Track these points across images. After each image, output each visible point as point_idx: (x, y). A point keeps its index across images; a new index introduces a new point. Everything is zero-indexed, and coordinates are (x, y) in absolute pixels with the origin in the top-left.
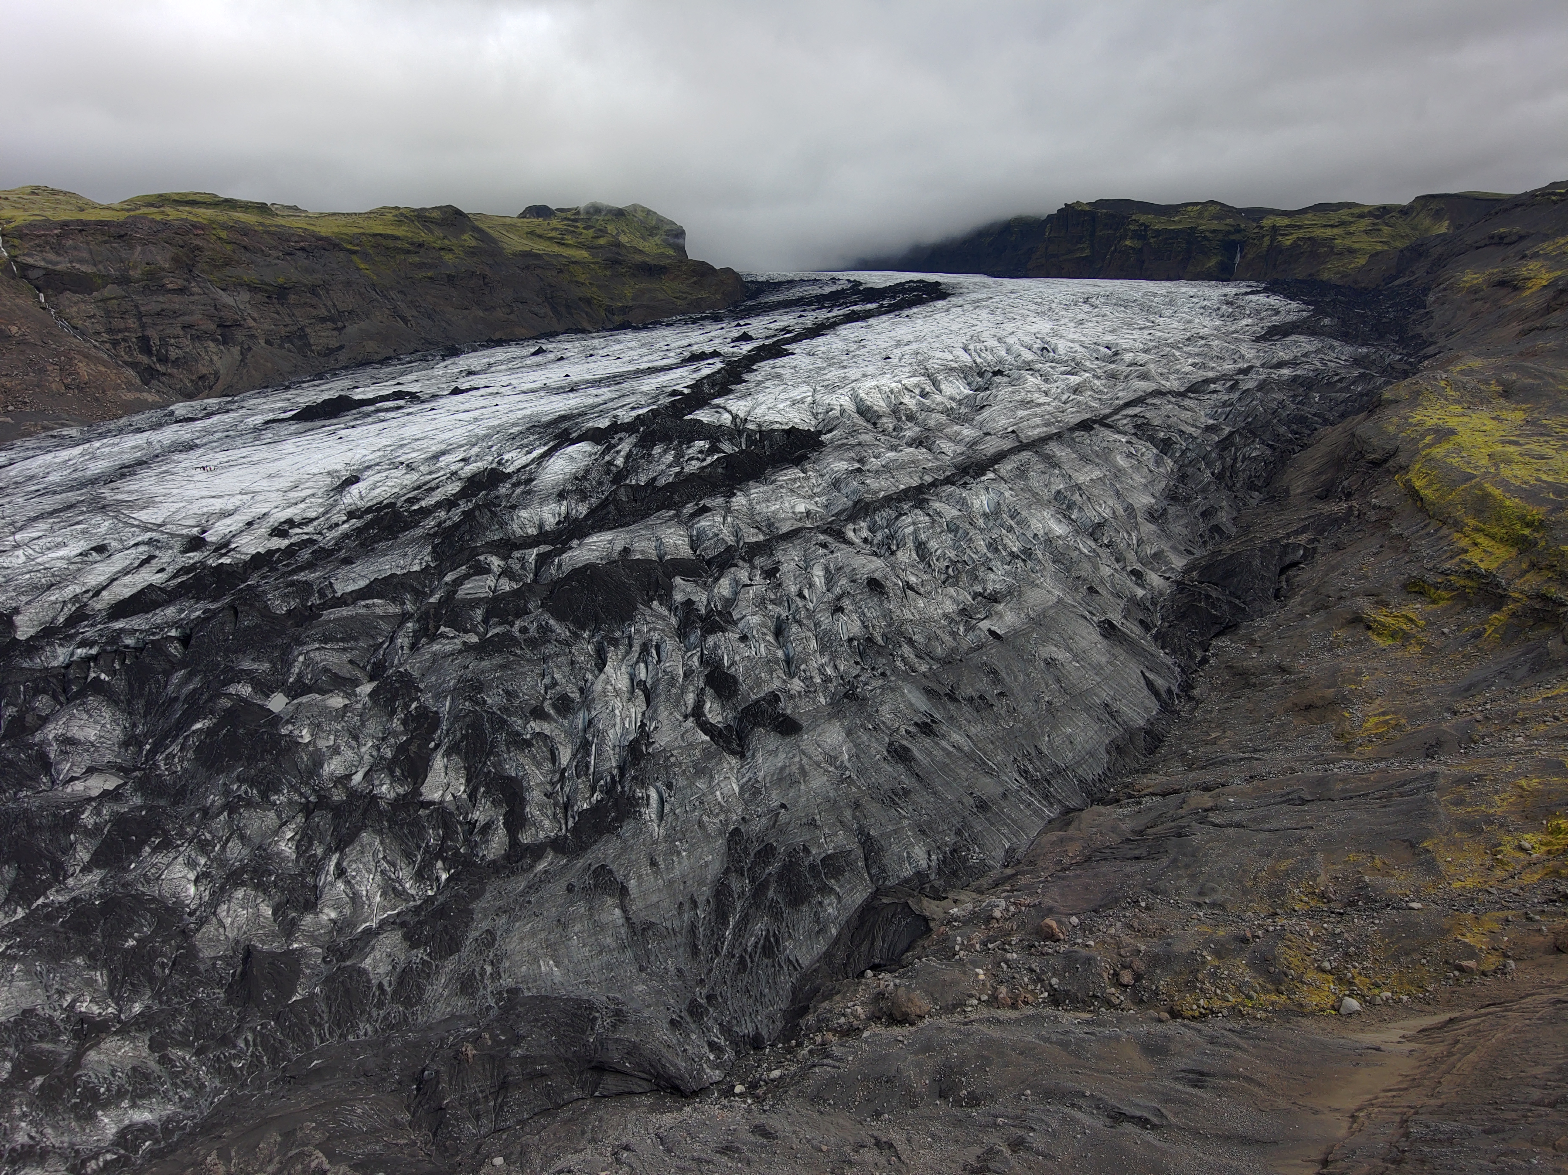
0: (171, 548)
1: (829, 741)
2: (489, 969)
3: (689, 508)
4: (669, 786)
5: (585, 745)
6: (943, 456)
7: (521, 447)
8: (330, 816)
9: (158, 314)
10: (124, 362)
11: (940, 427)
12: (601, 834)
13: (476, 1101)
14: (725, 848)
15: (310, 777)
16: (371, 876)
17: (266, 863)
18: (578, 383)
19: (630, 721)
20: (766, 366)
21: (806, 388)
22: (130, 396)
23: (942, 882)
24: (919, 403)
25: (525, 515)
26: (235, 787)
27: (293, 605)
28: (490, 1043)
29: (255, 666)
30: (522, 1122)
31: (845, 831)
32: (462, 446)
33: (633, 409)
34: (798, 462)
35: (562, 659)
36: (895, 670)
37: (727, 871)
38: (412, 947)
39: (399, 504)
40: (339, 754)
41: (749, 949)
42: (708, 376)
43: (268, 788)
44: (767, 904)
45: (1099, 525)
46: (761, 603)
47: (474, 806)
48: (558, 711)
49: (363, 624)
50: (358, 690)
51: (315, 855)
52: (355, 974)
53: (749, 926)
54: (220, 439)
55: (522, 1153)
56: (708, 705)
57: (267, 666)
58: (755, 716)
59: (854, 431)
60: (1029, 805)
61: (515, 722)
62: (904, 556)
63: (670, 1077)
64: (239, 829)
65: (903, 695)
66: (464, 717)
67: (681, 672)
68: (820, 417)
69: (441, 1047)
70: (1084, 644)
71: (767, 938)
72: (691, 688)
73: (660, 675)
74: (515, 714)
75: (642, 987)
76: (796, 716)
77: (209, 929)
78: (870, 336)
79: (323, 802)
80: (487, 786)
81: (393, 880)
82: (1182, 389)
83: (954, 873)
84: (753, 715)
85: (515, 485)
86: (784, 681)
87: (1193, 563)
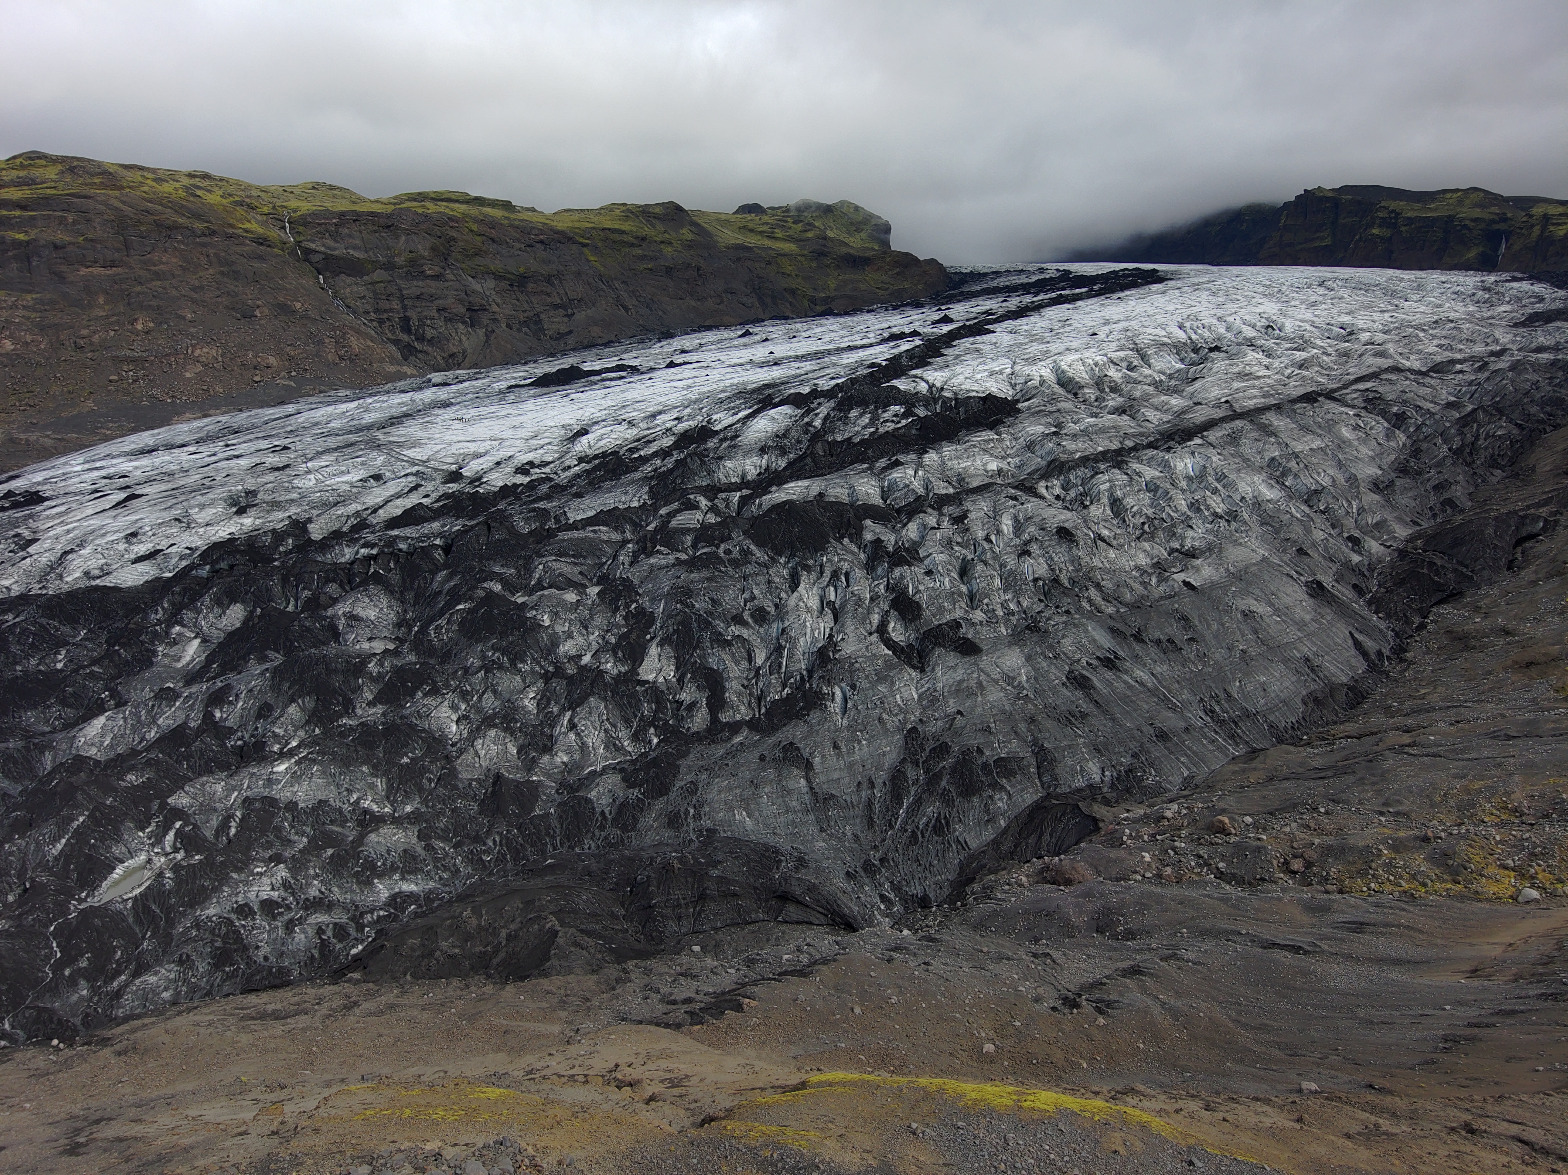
0: (434, 479)
1: (1008, 663)
2: (692, 811)
3: (882, 463)
4: (854, 687)
5: (779, 649)
6: (1147, 424)
7: (729, 409)
8: (564, 683)
9: (418, 297)
10: (387, 339)
11: (1146, 398)
12: (791, 719)
13: (679, 906)
14: (901, 742)
15: (548, 655)
16: (597, 733)
17: (513, 713)
18: (781, 359)
19: (819, 633)
20: (966, 342)
21: (1005, 360)
22: (392, 369)
23: (1114, 794)
24: (1125, 376)
25: (730, 465)
26: (490, 654)
27: (533, 526)
28: (692, 862)
29: (504, 571)
30: (716, 929)
31: (1019, 741)
32: (677, 407)
33: (832, 378)
34: (992, 426)
35: (760, 578)
36: (1079, 609)
37: (903, 761)
38: (629, 787)
39: (621, 453)
40: (572, 638)
41: (921, 827)
42: (907, 351)
43: (516, 658)
44: (940, 792)
45: (1316, 492)
46: (948, 544)
47: (682, 688)
48: (756, 621)
49: (591, 545)
50: (588, 590)
51: (551, 712)
52: (583, 802)
53: (922, 808)
54: (471, 400)
55: (716, 946)
56: (892, 625)
57: (513, 571)
58: (936, 637)
59: (1053, 399)
60: (1213, 741)
61: (718, 625)
62: (1099, 511)
63: (844, 914)
64: (492, 685)
65: (1086, 631)
66: (676, 616)
67: (868, 596)
68: (1018, 387)
69: (651, 864)
70: (1288, 601)
71: (938, 820)
72: (876, 610)
73: (849, 596)
74: (718, 618)
75: (821, 844)
76: (977, 641)
77: (468, 757)
78: (1076, 317)
79: (559, 672)
80: (693, 673)
81: (614, 738)
82: (1424, 369)
83: (1127, 789)
84: (934, 637)
85: (721, 440)
86: (967, 611)
87: (1419, 532)
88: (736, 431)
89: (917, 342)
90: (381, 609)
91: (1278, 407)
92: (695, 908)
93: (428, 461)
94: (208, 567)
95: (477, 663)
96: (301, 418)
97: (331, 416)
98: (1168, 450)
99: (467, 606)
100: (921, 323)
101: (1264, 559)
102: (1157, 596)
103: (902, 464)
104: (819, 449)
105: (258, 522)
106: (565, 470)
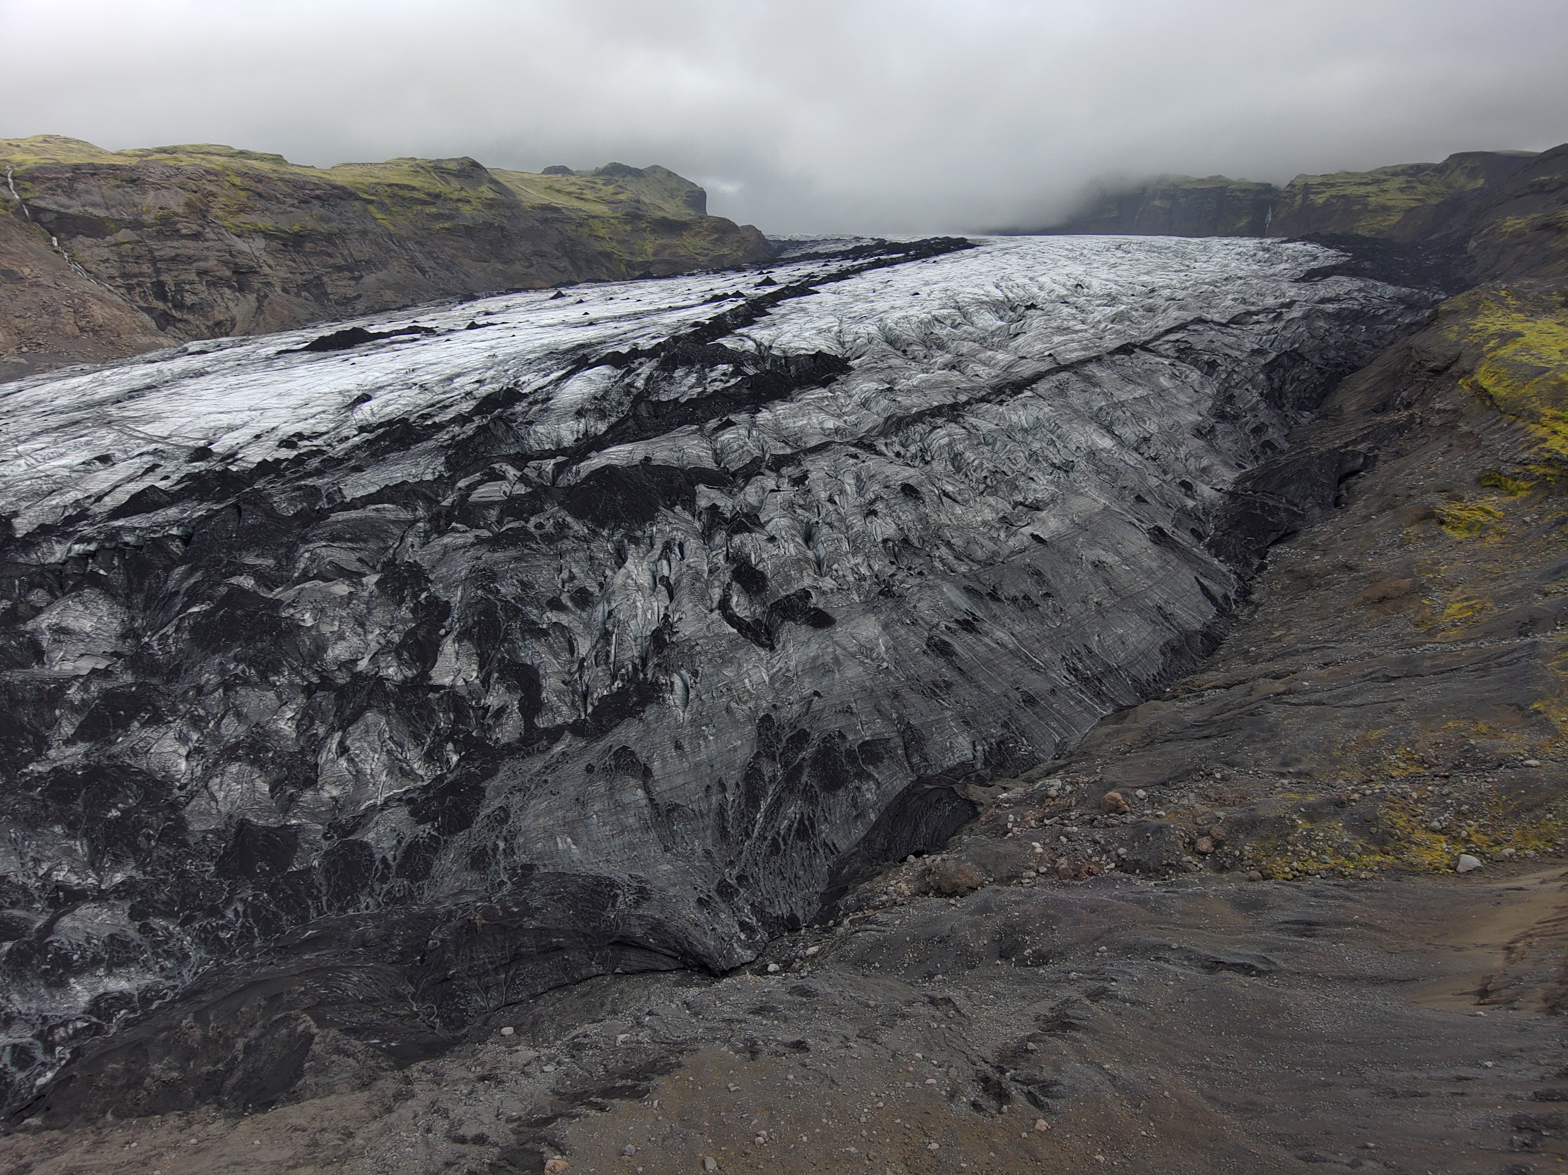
1: (864, 634)
2: (502, 845)
3: (713, 423)
4: (695, 674)
5: (606, 635)
6: (977, 378)
7: (540, 370)
8: (333, 696)
9: (173, 259)
10: (139, 307)
12: (622, 718)
13: (486, 973)
14: (754, 734)
16: (377, 756)
17: (264, 740)
19: (653, 613)
20: (792, 302)
21: (832, 319)
22: (145, 340)
23: (988, 771)
25: (542, 431)
28: (501, 914)
30: (535, 996)
31: (883, 720)
32: (477, 369)
33: (654, 338)
35: (580, 555)
36: (932, 569)
37: (757, 756)
38: (419, 823)
40: (344, 639)
41: (782, 832)
44: (801, 788)
45: (1145, 440)
46: (791, 506)
47: (487, 691)
48: (576, 604)
49: (373, 526)
51: (316, 735)
52: (357, 848)
53: (782, 810)
55: (534, 1024)
56: (735, 599)
58: (784, 610)
61: (531, 612)
63: (698, 955)
65: (942, 593)
66: (476, 603)
67: (706, 568)
70: (1133, 549)
71: (801, 821)
72: (717, 583)
73: (684, 570)
74: (530, 604)
76: (829, 611)
78: (896, 278)
79: (326, 682)
80: (500, 671)
81: (400, 760)
83: (1001, 765)
84: (782, 609)
85: (531, 404)
86: (815, 579)
87: (1243, 474)
88: (548, 393)
89: (741, 302)
90: (100, 618)
91: (1098, 359)
92: (507, 973)
97: (58, 392)
98: (1001, 402)
100: (743, 285)
101: (1106, 508)
102: (1007, 552)
103: (734, 424)
104: (643, 410)
106: (341, 441)
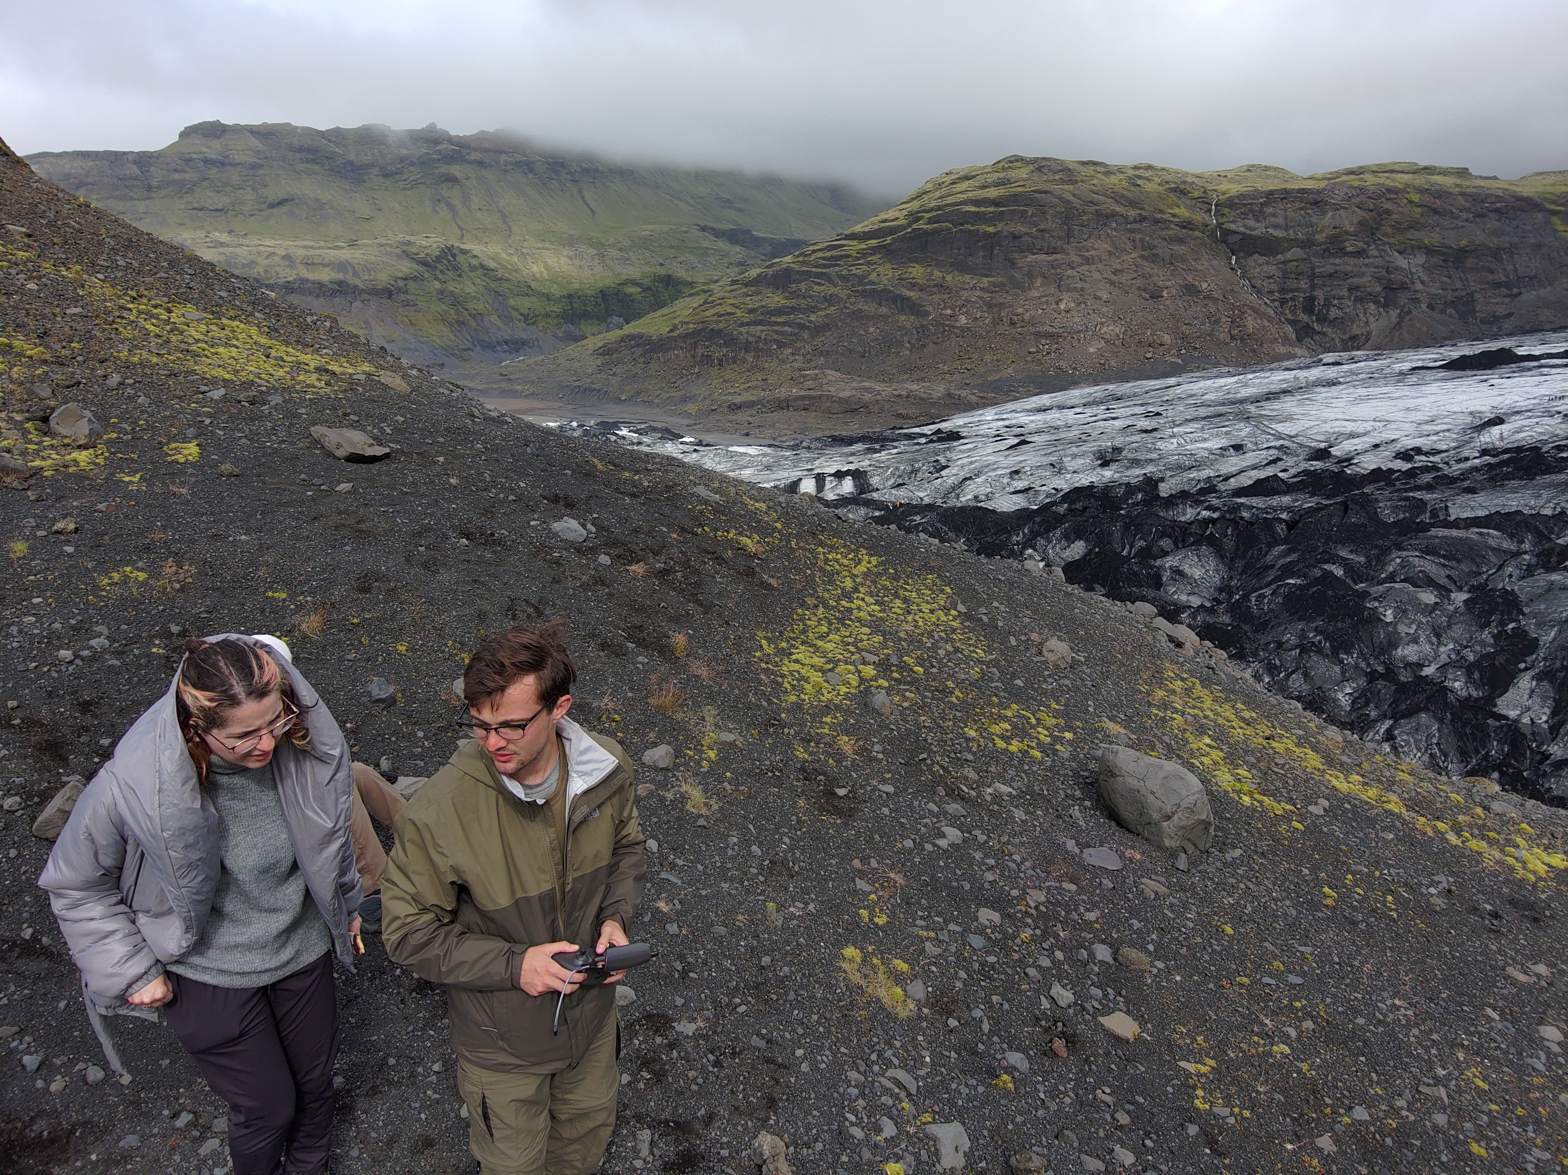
0: (1298, 456)
9: (1330, 276)
10: (1286, 319)
22: (1281, 349)
26: (1312, 635)
57: (1362, 559)
93: (1296, 436)
94: (1066, 505)
95: (1294, 640)
96: (1179, 390)
99: (1299, 581)
105: (1117, 476)
106: (1459, 461)
